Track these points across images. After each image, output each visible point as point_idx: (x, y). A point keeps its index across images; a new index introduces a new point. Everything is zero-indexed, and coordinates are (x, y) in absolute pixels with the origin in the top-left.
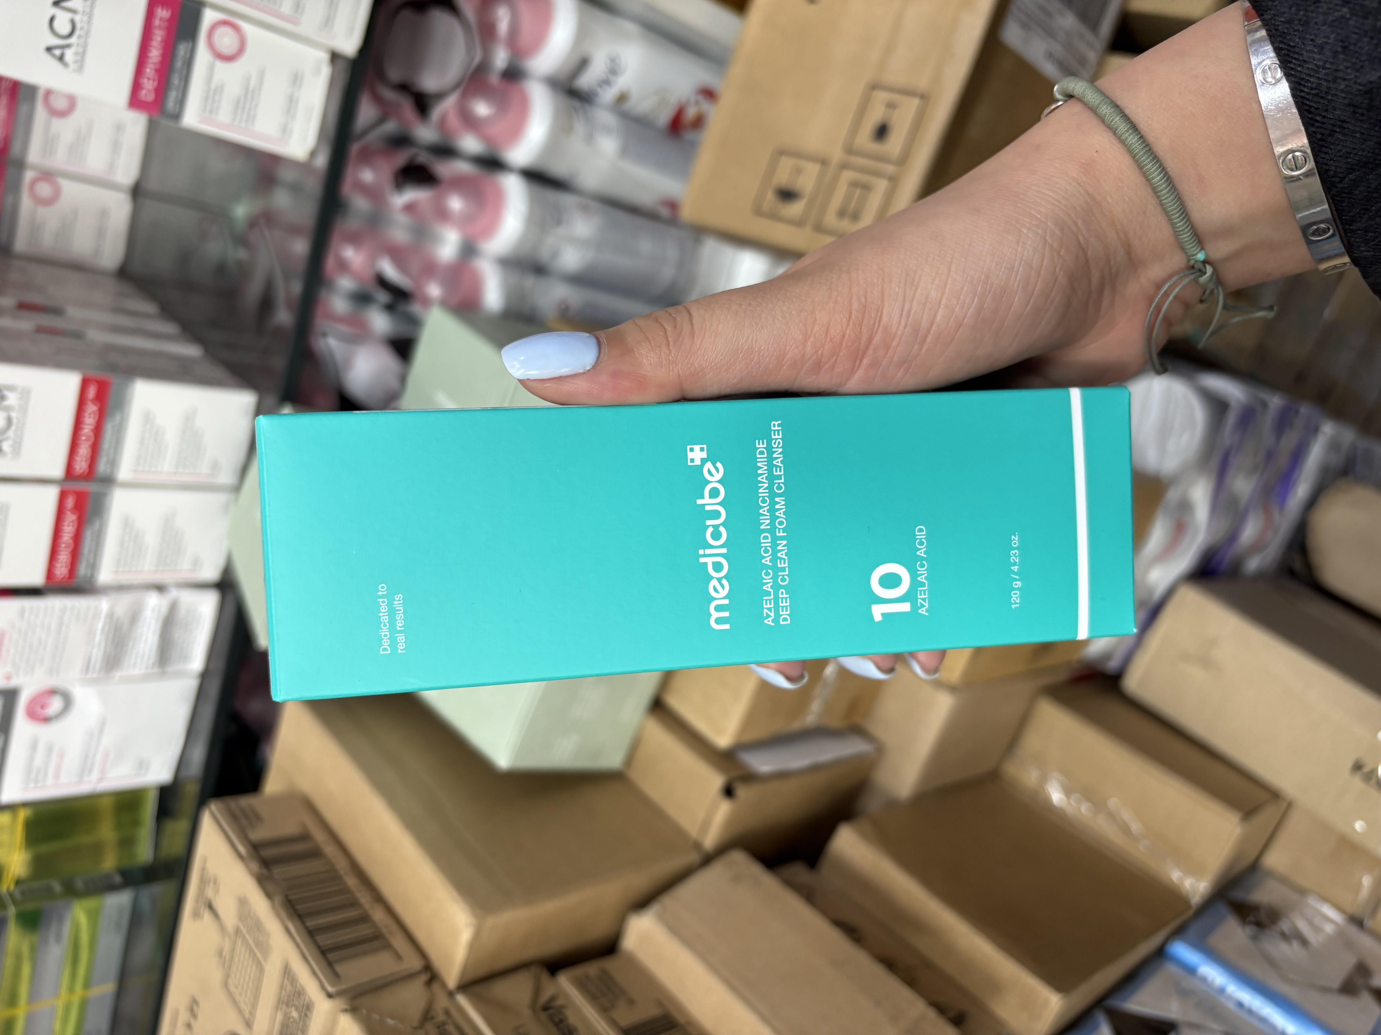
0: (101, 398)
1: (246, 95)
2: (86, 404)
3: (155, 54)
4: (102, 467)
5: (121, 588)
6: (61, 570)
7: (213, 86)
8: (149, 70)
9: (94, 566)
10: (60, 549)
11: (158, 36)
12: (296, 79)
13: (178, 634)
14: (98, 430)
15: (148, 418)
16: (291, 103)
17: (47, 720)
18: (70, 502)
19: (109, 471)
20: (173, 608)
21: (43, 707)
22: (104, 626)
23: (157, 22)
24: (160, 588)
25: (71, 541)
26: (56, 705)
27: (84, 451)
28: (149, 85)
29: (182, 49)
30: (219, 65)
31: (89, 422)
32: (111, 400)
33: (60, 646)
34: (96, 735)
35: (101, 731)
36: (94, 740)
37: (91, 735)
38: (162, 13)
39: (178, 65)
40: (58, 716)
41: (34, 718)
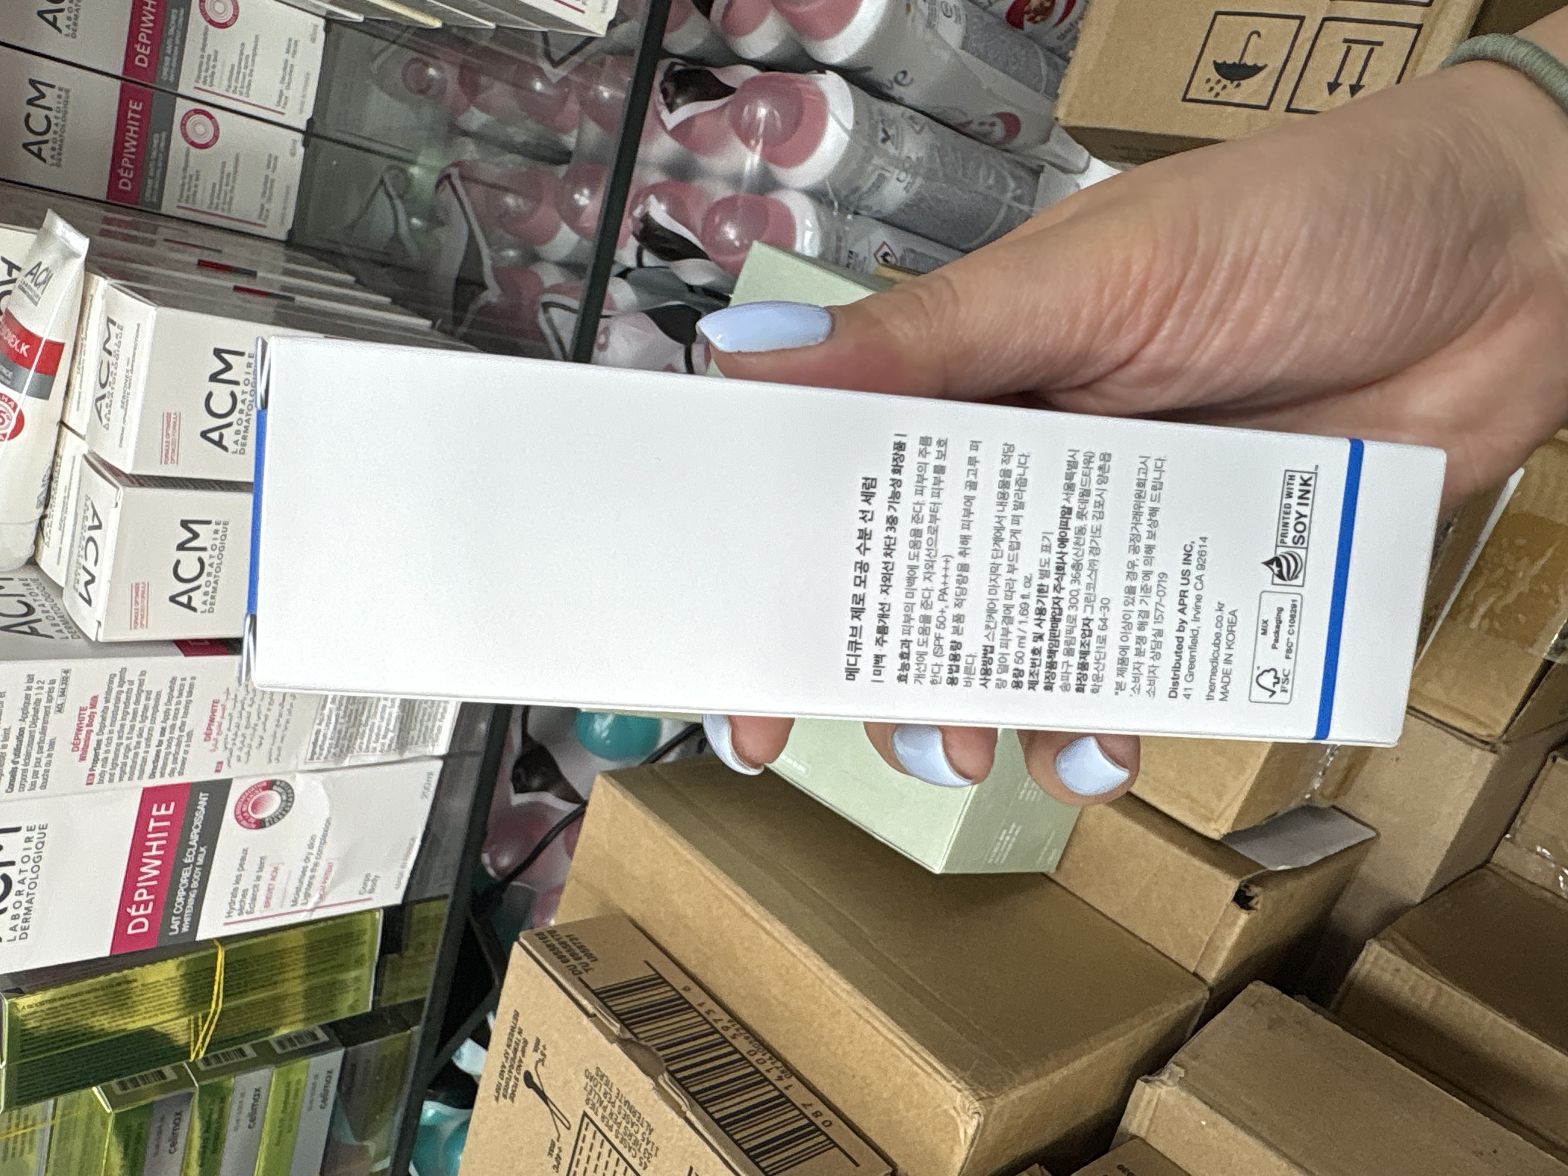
26: (274, 802)
33: (283, 721)
34: (317, 844)
35: (323, 841)
36: (315, 851)
37: (311, 846)
40: (275, 819)
41: (244, 823)
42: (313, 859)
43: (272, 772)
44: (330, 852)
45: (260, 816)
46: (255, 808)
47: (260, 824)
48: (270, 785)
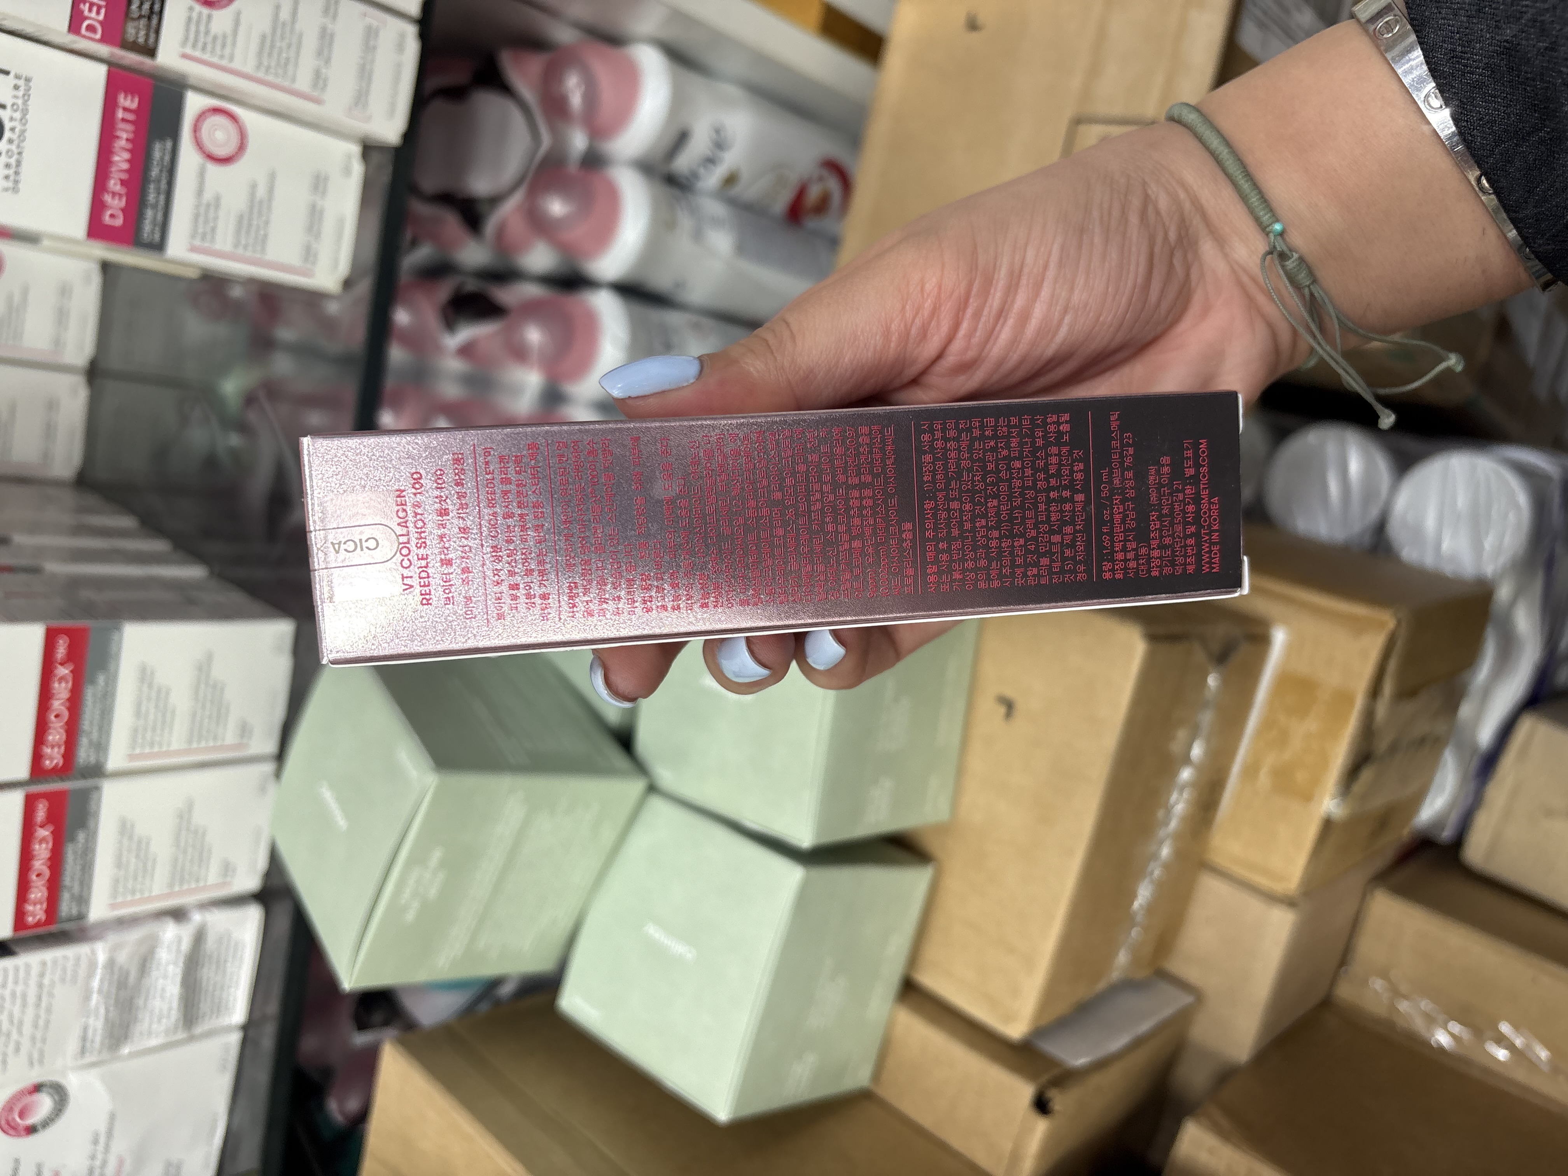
0: (75, 656)
1: (251, 207)
2: (56, 668)
3: (121, 159)
4: (84, 755)
5: (122, 923)
6: (36, 912)
7: (204, 201)
8: (114, 184)
9: (83, 900)
10: (32, 881)
11: (124, 134)
12: (319, 184)
13: (207, 973)
14: (75, 703)
15: (145, 675)
16: (315, 215)
17: (28, 1132)
18: (41, 813)
19: (92, 760)
20: (199, 938)
22: (102, 981)
23: (120, 114)
24: (178, 914)
25: (47, 869)
26: (44, 1105)
27: (56, 735)
28: (115, 204)
29: (159, 151)
30: (212, 169)
31: (61, 690)
32: (91, 656)
33: (41, 1022)
34: (102, 1140)
35: (110, 1134)
36: (101, 1147)
37: (95, 1142)
38: (127, 102)
39: (155, 172)
40: (46, 1123)
41: (11, 1132)
42: (100, 1156)
43: (35, 1076)
44: (121, 1146)
45: (30, 1121)
46: (22, 1115)
47: (31, 1130)
48: (37, 1088)
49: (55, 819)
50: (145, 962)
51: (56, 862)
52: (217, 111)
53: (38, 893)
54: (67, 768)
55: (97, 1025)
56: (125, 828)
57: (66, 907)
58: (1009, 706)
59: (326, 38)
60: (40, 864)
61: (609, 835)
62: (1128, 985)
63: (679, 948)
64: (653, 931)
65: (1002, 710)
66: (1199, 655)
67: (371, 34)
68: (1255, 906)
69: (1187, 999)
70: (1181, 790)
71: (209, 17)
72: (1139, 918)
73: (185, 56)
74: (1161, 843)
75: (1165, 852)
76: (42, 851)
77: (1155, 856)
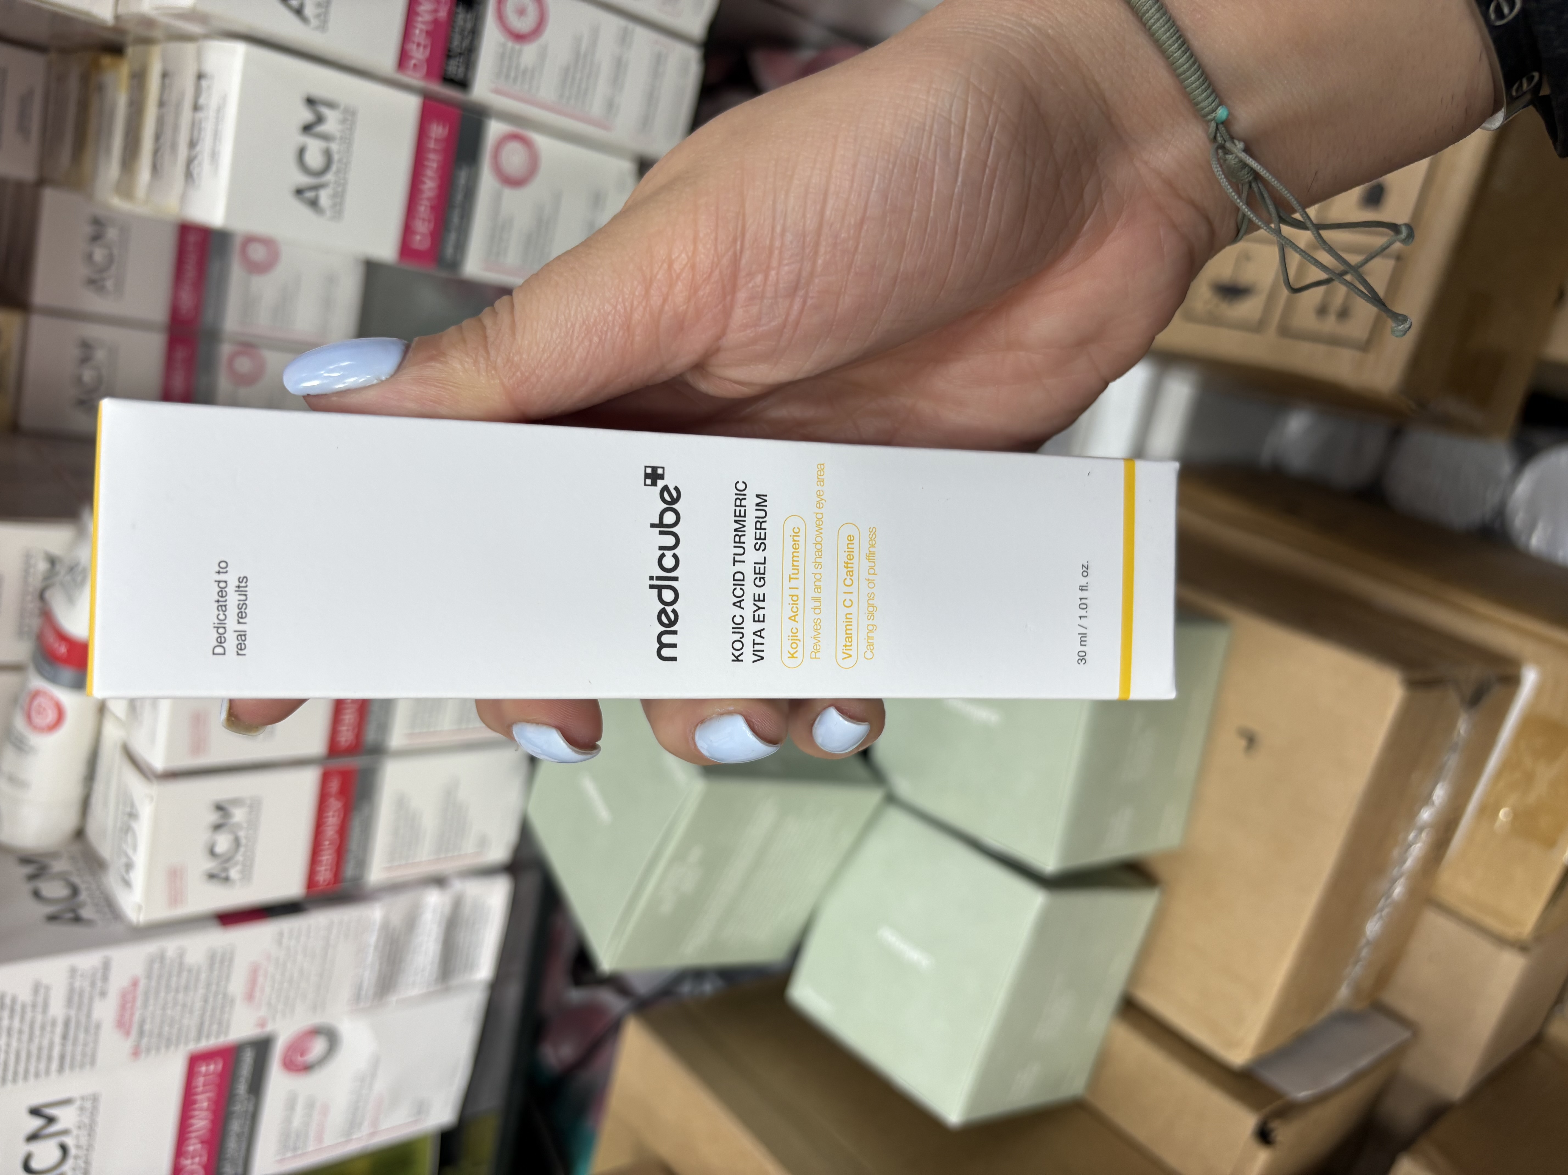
1: (540, 228)
3: (430, 186)
4: (371, 736)
5: (395, 888)
6: (324, 875)
7: (499, 222)
8: (423, 210)
9: (362, 864)
10: (322, 847)
11: (433, 162)
12: (598, 202)
13: (463, 936)
17: (307, 1068)
18: (334, 785)
19: (376, 739)
20: (458, 905)
21: (302, 1054)
22: (378, 939)
23: (432, 145)
24: (440, 881)
25: (336, 836)
26: (318, 1047)
28: (423, 227)
29: (462, 176)
30: (509, 194)
35: (373, 1073)
38: (438, 131)
39: (459, 197)
40: (319, 1063)
41: (292, 1068)
43: (316, 1019)
44: (382, 1084)
45: (307, 1059)
49: (345, 792)
50: (411, 922)
51: (343, 831)
52: (515, 137)
53: (327, 857)
54: (357, 748)
55: (369, 977)
56: (401, 803)
57: (349, 871)
58: (1251, 740)
59: (620, 66)
60: (330, 831)
61: (847, 839)
62: (1346, 1017)
63: (914, 955)
64: (889, 936)
65: (1243, 743)
66: (1453, 698)
67: (659, 60)
68: (1485, 947)
69: (1404, 1035)
70: (1421, 830)
71: (520, 51)
72: (1364, 953)
73: (497, 91)
74: (1394, 881)
75: (1398, 891)
76: (332, 820)
77: (1388, 893)
